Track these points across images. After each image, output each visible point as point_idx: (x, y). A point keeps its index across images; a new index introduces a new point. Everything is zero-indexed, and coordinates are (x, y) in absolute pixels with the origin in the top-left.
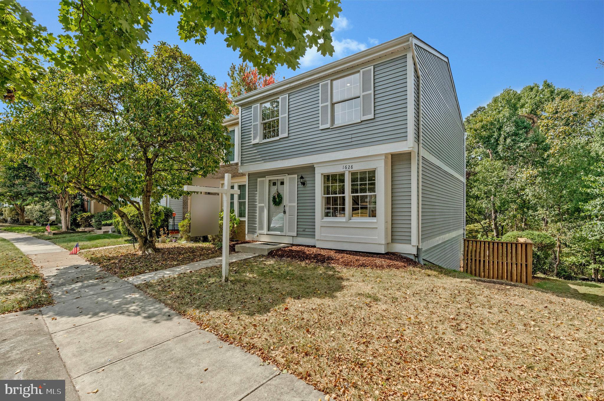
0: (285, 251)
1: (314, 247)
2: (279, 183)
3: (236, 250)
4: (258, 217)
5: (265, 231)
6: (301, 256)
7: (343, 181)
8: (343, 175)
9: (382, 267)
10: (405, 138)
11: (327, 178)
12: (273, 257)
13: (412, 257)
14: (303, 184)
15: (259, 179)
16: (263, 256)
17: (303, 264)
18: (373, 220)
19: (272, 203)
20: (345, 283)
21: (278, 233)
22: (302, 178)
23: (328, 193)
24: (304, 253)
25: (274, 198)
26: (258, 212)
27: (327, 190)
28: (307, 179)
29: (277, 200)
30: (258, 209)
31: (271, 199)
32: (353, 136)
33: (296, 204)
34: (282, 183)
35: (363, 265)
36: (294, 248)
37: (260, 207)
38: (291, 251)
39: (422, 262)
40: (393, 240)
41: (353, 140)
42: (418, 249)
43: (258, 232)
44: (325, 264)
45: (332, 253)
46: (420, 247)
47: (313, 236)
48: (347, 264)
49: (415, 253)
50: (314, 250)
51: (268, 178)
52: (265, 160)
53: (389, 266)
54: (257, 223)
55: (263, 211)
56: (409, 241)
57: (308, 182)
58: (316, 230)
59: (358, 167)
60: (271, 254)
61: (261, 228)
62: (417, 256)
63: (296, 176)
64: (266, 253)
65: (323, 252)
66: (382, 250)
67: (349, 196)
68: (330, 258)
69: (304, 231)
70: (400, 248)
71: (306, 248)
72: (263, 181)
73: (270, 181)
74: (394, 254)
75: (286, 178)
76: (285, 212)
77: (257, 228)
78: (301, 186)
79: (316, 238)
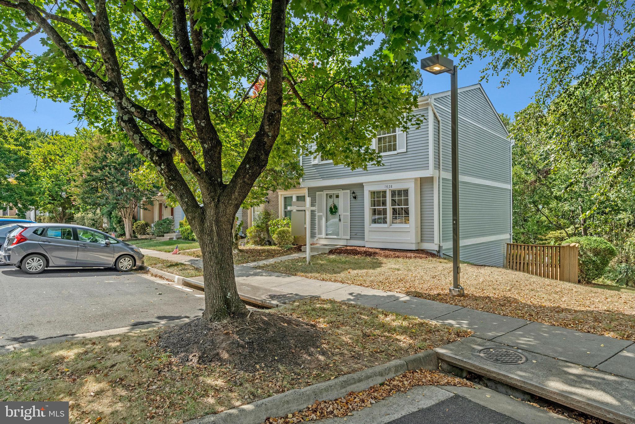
0: (342, 250)
1: (364, 247)
2: (335, 197)
3: (302, 250)
4: (317, 224)
5: (323, 236)
6: (355, 252)
7: (384, 196)
8: (385, 192)
9: (410, 258)
10: (427, 168)
11: (373, 194)
12: (333, 254)
13: (435, 253)
14: (355, 198)
15: (317, 193)
16: (325, 254)
17: (356, 257)
18: (407, 226)
19: (329, 213)
20: (383, 265)
21: (335, 237)
22: (354, 193)
23: (375, 206)
24: (356, 250)
25: (331, 209)
26: (317, 220)
27: (374, 204)
28: (357, 194)
29: (333, 210)
30: (317, 217)
31: (329, 209)
32: (392, 164)
33: (349, 214)
34: (337, 197)
35: (398, 257)
36: (348, 248)
37: (318, 216)
38: (347, 250)
39: (442, 256)
40: (422, 241)
41: (392, 166)
42: (439, 246)
43: (318, 236)
44: (372, 257)
45: (377, 251)
46: (441, 245)
47: (363, 238)
48: (386, 257)
49: (437, 249)
50: (364, 249)
51: (325, 192)
52: (323, 178)
53: (415, 257)
54: (317, 229)
55: (322, 219)
56: (432, 241)
57: (358, 196)
58: (365, 234)
59: (397, 187)
60: (331, 252)
61: (320, 233)
62: (439, 252)
63: (349, 191)
64: (327, 252)
65: (370, 250)
66: (414, 247)
67: (390, 208)
68: (375, 253)
69: (356, 235)
70: (426, 246)
71: (358, 248)
72: (321, 195)
73: (327, 194)
74: (422, 250)
75: (341, 193)
76: (340, 220)
77: (317, 233)
78: (352, 199)
79: (366, 239)
